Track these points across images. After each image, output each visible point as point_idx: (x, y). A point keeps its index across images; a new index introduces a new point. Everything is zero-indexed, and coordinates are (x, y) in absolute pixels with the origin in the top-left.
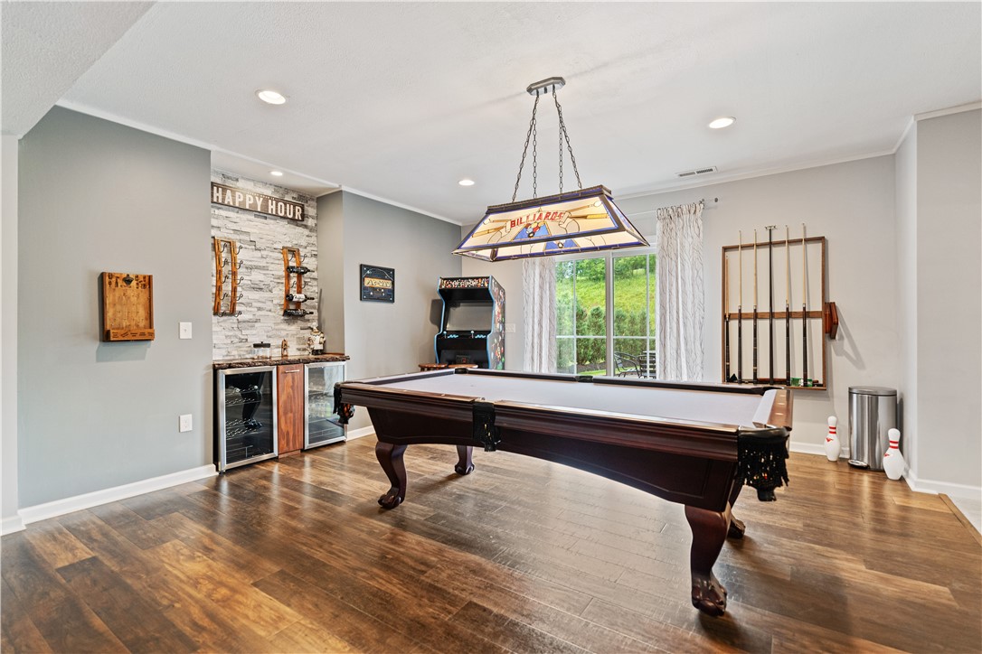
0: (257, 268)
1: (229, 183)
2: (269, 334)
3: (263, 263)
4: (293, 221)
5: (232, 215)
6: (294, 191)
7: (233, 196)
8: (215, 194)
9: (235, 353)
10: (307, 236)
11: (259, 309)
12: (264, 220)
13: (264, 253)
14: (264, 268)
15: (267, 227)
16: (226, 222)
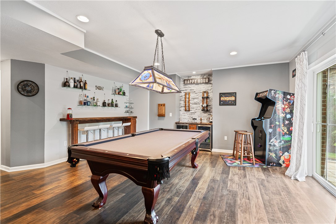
0: (196, 98)
1: (189, 78)
2: (199, 116)
3: (197, 97)
4: (206, 83)
5: (190, 86)
6: (207, 74)
7: (189, 81)
8: (185, 82)
9: (190, 120)
10: (211, 86)
11: (196, 109)
12: (198, 85)
13: (198, 94)
14: (197, 98)
15: (199, 87)
16: (188, 88)
